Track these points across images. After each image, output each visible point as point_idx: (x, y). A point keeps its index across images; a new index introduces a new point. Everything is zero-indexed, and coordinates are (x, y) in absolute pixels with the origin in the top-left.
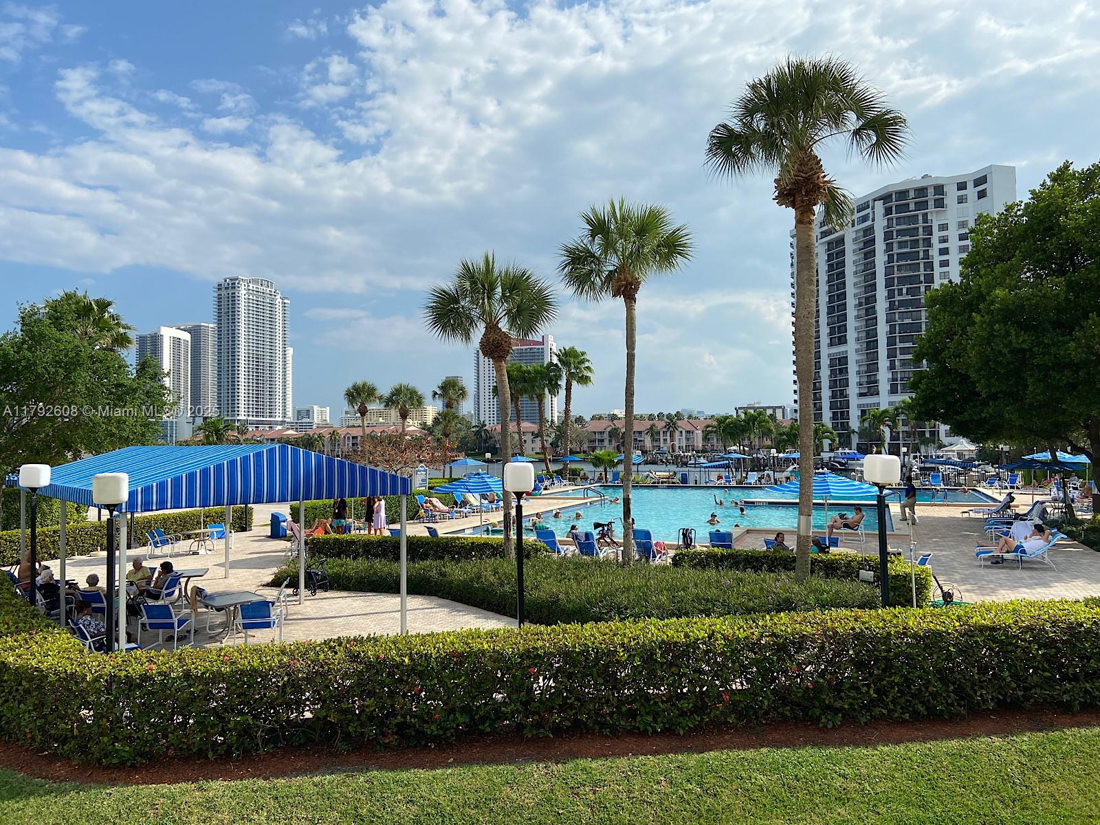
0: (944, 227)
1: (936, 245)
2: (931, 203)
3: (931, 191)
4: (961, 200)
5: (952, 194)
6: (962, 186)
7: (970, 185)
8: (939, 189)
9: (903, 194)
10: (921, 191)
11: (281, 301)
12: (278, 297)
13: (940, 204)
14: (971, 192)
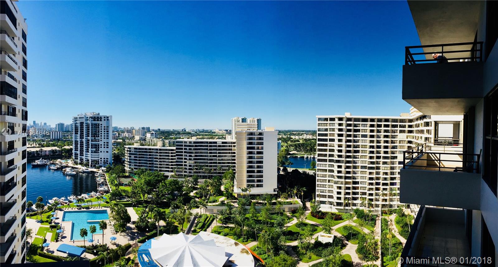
0: (101, 125)
1: (100, 128)
2: (99, 120)
3: (100, 117)
4: (105, 120)
5: (103, 119)
6: (105, 117)
7: (106, 117)
8: (101, 118)
9: (95, 117)
10: (98, 117)
13: (101, 120)
14: (106, 119)
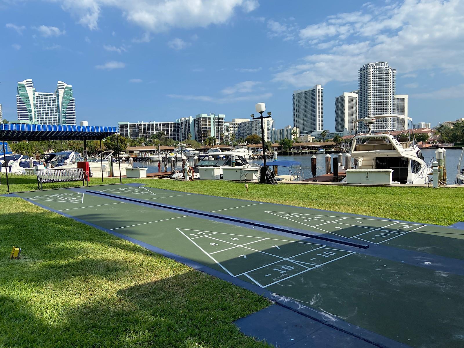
11: (391, 71)
12: (390, 69)
